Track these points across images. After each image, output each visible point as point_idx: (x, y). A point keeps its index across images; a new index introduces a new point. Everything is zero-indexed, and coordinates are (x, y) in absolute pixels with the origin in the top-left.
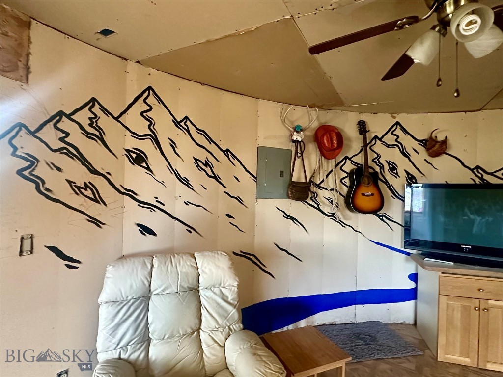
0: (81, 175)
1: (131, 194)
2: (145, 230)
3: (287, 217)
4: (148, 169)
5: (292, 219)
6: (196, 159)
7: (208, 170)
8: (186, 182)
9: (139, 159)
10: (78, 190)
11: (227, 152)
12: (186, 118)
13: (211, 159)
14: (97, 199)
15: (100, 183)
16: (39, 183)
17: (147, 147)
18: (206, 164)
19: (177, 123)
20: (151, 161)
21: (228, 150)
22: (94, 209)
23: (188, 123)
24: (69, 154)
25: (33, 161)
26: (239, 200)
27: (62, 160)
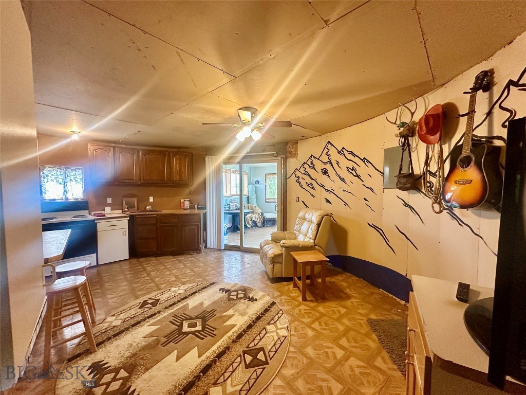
0: (309, 180)
1: (322, 186)
2: (328, 201)
3: (406, 205)
4: (329, 176)
5: (410, 207)
6: (347, 168)
7: (354, 172)
8: (343, 180)
9: (325, 172)
10: (308, 185)
11: (364, 160)
12: (343, 148)
13: (355, 166)
14: (313, 188)
15: (313, 182)
16: (300, 183)
17: (328, 167)
18: (353, 170)
19: (339, 152)
20: (329, 173)
21: (364, 158)
22: (312, 191)
23: (344, 150)
24: (306, 174)
25: (298, 177)
26: (371, 189)
27: (304, 176)
